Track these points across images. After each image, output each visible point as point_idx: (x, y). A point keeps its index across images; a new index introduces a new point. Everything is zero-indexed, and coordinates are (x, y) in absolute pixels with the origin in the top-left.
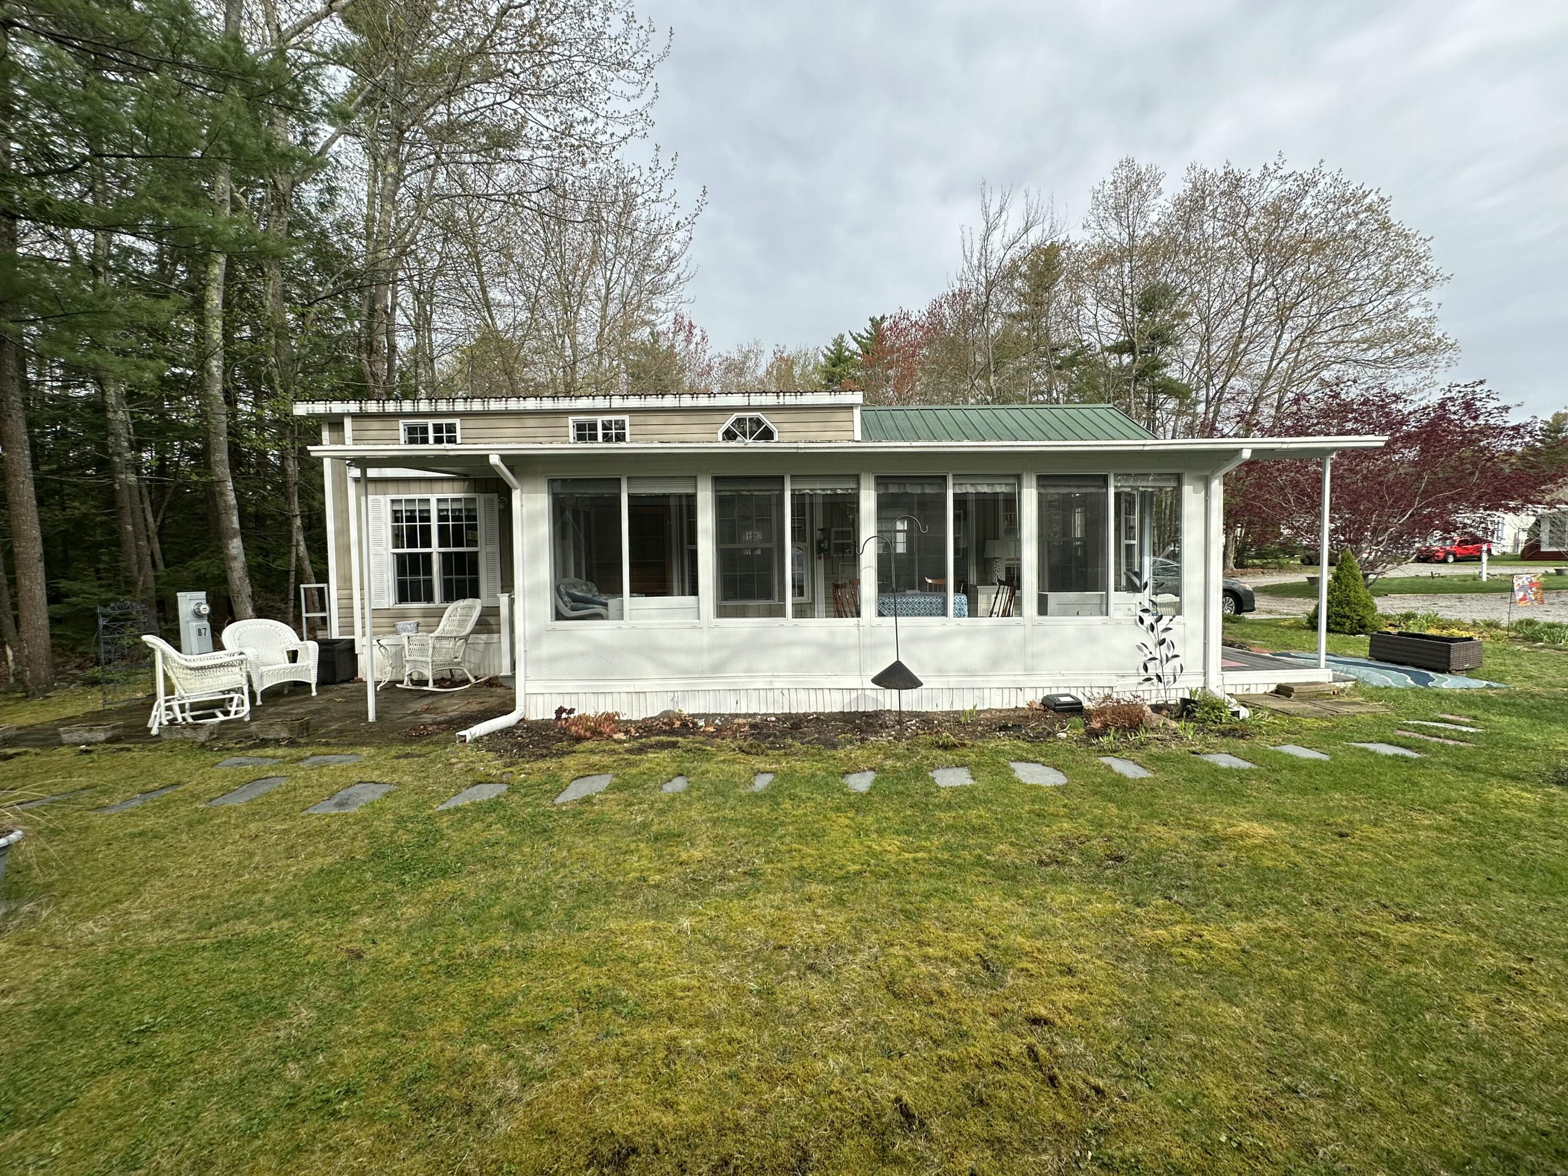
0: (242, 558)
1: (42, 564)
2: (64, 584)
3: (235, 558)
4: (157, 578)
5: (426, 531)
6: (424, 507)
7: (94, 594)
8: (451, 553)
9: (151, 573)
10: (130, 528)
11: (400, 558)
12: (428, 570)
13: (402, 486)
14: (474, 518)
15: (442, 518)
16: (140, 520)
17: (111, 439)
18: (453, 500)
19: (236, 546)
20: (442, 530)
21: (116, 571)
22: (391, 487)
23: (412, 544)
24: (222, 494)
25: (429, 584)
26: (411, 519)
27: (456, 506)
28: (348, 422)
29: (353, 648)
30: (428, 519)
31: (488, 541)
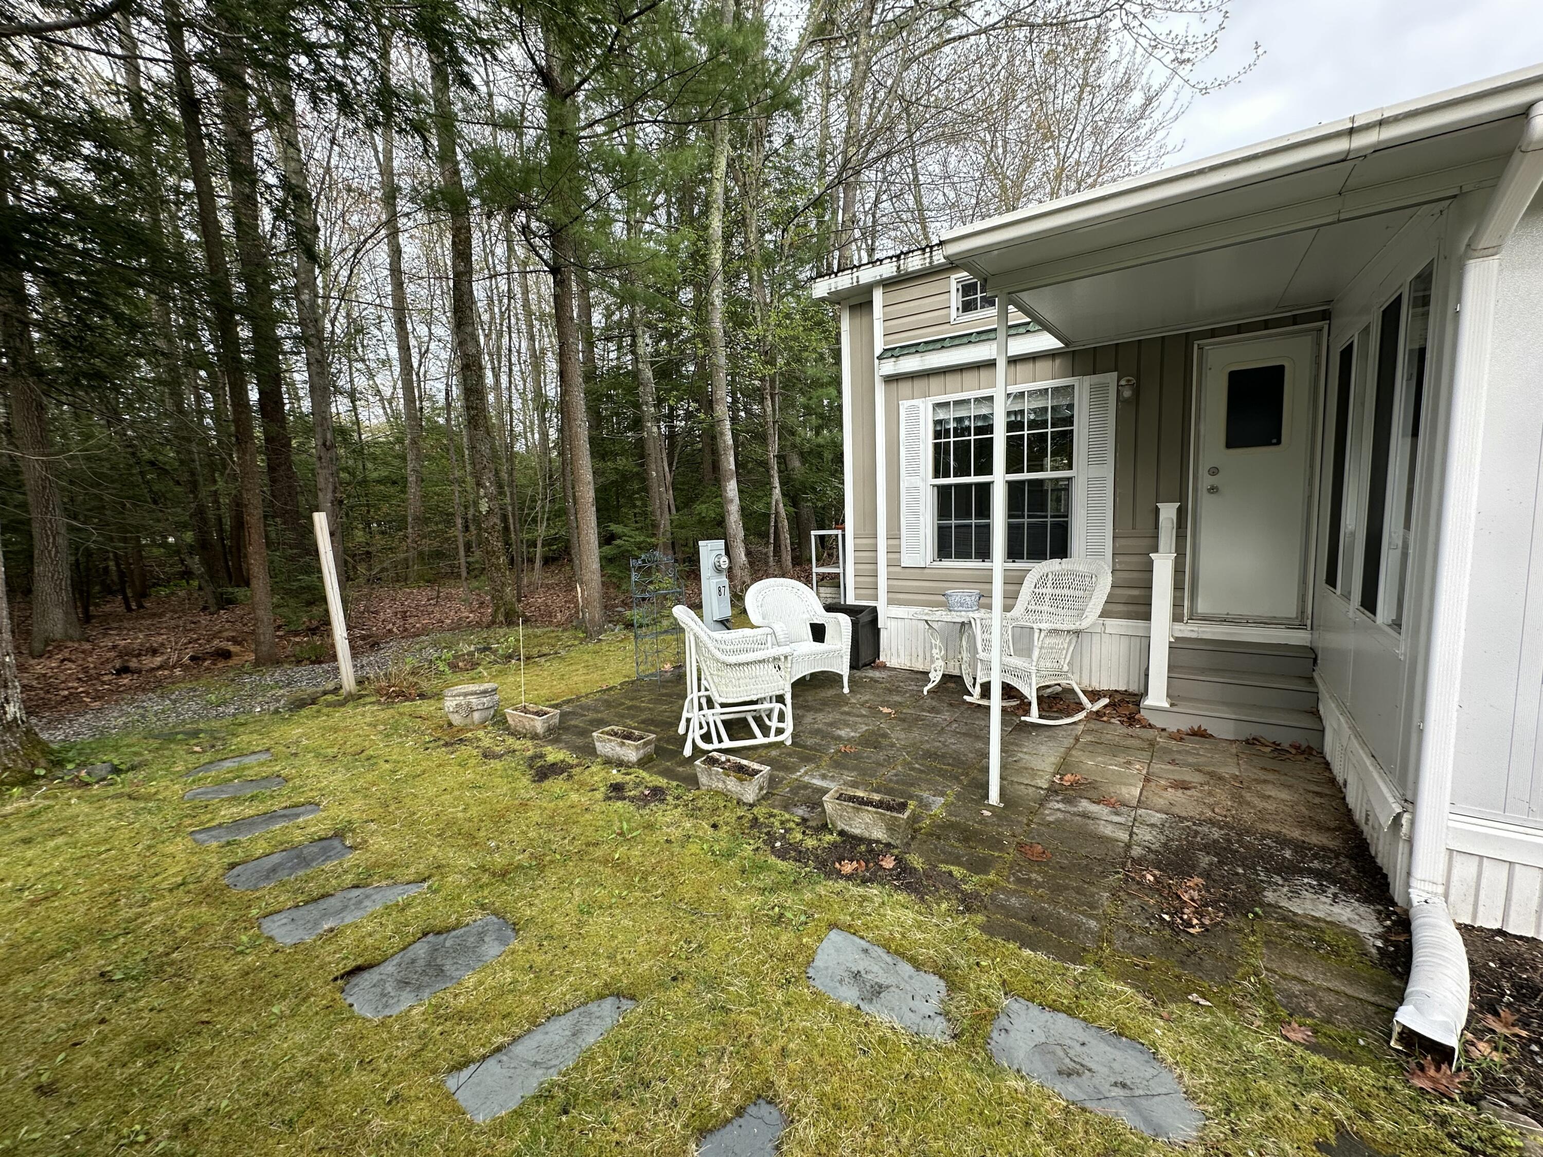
0: (737, 501)
1: (594, 509)
2: (614, 528)
3: (732, 501)
4: (672, 521)
5: (985, 448)
6: (984, 411)
7: (631, 537)
8: (1022, 482)
9: (667, 517)
10: (654, 474)
11: (943, 492)
12: (984, 510)
13: (951, 379)
14: (1070, 421)
15: (1011, 426)
16: (660, 469)
17: (641, 388)
18: (1031, 393)
19: (732, 488)
20: (1013, 445)
21: (645, 514)
22: (935, 383)
23: (963, 471)
24: (722, 434)
25: (985, 532)
26: (962, 430)
27: (1038, 404)
28: (878, 296)
29: (875, 620)
30: (989, 429)
31: (1095, 459)
